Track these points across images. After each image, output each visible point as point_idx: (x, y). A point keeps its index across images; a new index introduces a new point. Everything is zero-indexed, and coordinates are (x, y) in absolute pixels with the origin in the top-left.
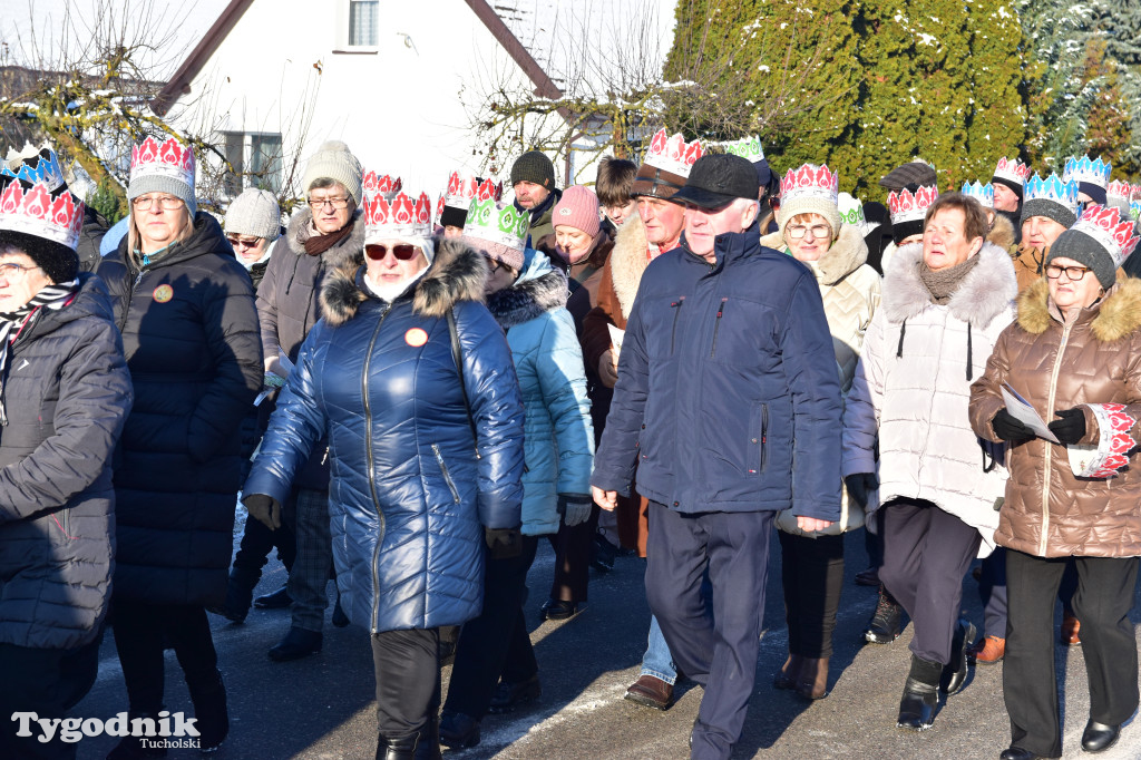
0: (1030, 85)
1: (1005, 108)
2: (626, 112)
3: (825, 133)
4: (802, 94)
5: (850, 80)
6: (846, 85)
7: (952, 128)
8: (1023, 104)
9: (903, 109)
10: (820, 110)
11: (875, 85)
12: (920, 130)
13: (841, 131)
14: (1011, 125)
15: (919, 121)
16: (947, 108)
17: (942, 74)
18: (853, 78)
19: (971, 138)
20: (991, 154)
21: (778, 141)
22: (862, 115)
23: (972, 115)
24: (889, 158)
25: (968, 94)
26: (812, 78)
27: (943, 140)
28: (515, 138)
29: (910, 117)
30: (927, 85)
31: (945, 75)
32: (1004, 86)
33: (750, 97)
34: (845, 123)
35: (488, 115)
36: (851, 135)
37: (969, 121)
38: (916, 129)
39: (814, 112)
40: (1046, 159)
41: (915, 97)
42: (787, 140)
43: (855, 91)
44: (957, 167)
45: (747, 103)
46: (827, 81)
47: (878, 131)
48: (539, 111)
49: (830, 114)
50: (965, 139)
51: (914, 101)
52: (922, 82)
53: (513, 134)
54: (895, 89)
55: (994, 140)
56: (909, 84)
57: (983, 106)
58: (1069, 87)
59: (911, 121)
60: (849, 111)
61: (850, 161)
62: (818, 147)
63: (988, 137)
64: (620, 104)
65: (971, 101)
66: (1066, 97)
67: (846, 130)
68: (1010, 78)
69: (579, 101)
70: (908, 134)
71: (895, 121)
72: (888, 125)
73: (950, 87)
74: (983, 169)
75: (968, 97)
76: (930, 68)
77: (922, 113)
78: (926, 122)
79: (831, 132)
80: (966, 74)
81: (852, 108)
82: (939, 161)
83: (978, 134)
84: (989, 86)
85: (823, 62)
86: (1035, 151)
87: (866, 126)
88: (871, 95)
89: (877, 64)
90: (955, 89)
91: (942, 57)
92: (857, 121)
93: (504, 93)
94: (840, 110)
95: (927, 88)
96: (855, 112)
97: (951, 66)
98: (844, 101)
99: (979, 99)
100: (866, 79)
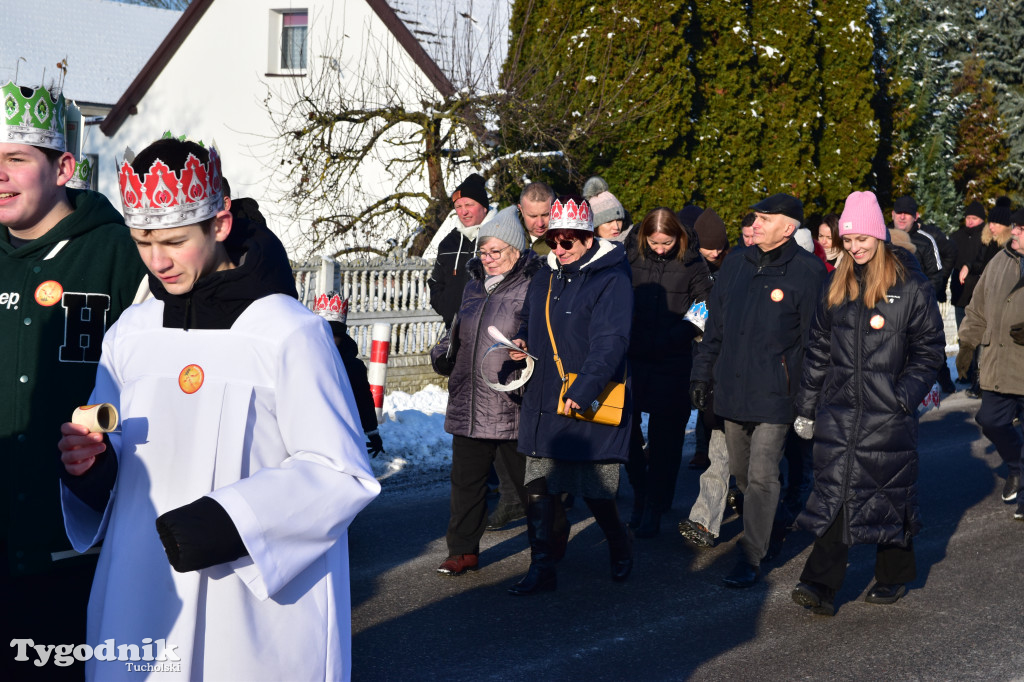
0: (894, 101)
1: (857, 122)
3: (653, 145)
4: (630, 105)
5: (681, 91)
6: (676, 96)
7: (797, 141)
8: (875, 119)
9: (743, 122)
10: (650, 121)
11: (714, 97)
12: (763, 143)
13: (671, 143)
14: (862, 139)
15: (761, 135)
16: (791, 121)
17: (786, 87)
18: (686, 89)
19: (822, 152)
20: (841, 168)
21: (606, 151)
22: (698, 127)
23: (821, 128)
24: (728, 171)
25: (816, 107)
26: (640, 88)
27: (786, 154)
29: (751, 130)
30: (772, 98)
31: (790, 89)
32: (856, 100)
33: (577, 109)
34: (676, 134)
35: (299, 122)
36: (684, 147)
37: (817, 134)
38: (759, 144)
39: (643, 123)
40: (909, 175)
41: (756, 110)
42: (615, 151)
43: (687, 102)
44: (802, 181)
45: (574, 114)
46: (656, 91)
47: (715, 143)
48: (352, 120)
49: (658, 126)
50: (812, 153)
51: (754, 113)
52: (766, 95)
54: (734, 102)
55: (845, 155)
56: (750, 97)
57: (835, 120)
58: (938, 103)
59: (752, 134)
60: (680, 122)
61: (683, 173)
62: (647, 159)
63: (838, 151)
64: (430, 112)
65: (819, 115)
66: (935, 114)
67: (678, 142)
68: (861, 92)
70: (749, 147)
71: (736, 133)
72: (727, 137)
73: (796, 100)
74: (834, 184)
75: (816, 111)
76: (774, 81)
77: (764, 126)
78: (769, 135)
79: (660, 144)
80: (813, 88)
81: (685, 120)
82: (783, 175)
83: (828, 148)
84: (839, 100)
85: (651, 73)
86: (898, 167)
87: (702, 138)
88: (709, 107)
89: (715, 76)
90: (801, 103)
91: (785, 69)
92: (692, 133)
93: (310, 101)
94: (670, 121)
95: (771, 101)
96: (688, 123)
97: (796, 79)
98: (675, 112)
99: (829, 113)
100: (704, 91)
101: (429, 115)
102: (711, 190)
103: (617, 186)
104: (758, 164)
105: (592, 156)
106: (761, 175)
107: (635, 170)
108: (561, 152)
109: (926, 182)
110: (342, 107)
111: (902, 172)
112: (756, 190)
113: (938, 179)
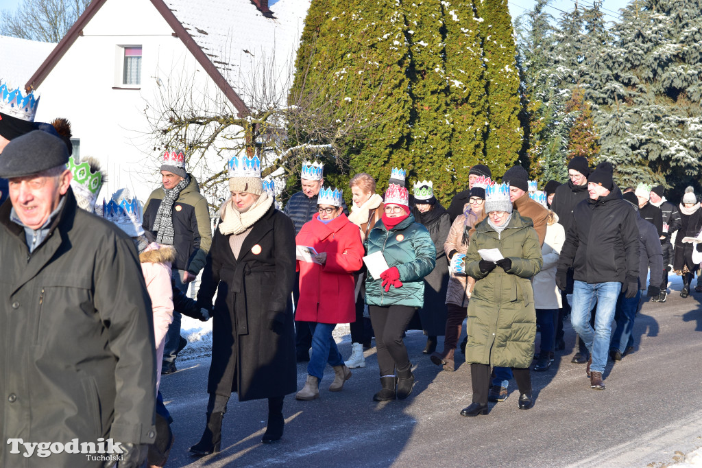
0: (531, 115)
1: (510, 128)
2: (254, 124)
3: (386, 141)
4: (372, 116)
5: (403, 108)
6: (401, 111)
7: (473, 140)
8: (521, 127)
9: (441, 127)
10: (384, 127)
11: (422, 112)
12: (453, 141)
13: (397, 140)
14: (513, 139)
15: (452, 135)
16: (470, 127)
17: (466, 106)
18: (406, 107)
19: (488, 147)
20: (500, 157)
21: (357, 145)
22: (413, 130)
23: (488, 132)
24: (431, 158)
25: (485, 119)
26: (378, 106)
27: (467, 147)
28: (181, 140)
30: (458, 113)
31: (469, 107)
32: (509, 115)
33: (339, 118)
34: (400, 135)
35: (165, 124)
36: (405, 143)
37: (485, 136)
38: (450, 141)
39: (380, 128)
40: (540, 162)
41: (449, 120)
42: (363, 145)
43: (407, 115)
45: (337, 121)
46: (389, 108)
47: (423, 141)
48: (198, 123)
49: (390, 129)
50: (482, 148)
51: (448, 122)
52: (454, 111)
54: (435, 115)
55: (502, 149)
56: (445, 112)
57: (496, 127)
58: (557, 117)
59: (446, 135)
60: (403, 127)
61: (404, 159)
62: (382, 150)
63: (498, 146)
65: (487, 124)
66: (555, 123)
67: (401, 139)
68: (513, 109)
70: (444, 143)
71: (436, 134)
72: (430, 137)
73: (473, 114)
74: (495, 167)
75: (485, 121)
76: (459, 102)
77: (454, 130)
78: (456, 136)
79: (391, 141)
80: (483, 106)
81: (406, 125)
82: (464, 161)
83: (491, 144)
84: (499, 114)
85: (385, 96)
86: (533, 157)
87: (415, 137)
88: (420, 118)
89: (423, 98)
90: (476, 116)
91: (467, 95)
92: (409, 134)
93: (173, 111)
94: (397, 126)
95: (457, 115)
96: (408, 128)
97: (473, 101)
98: (400, 121)
99: (492, 122)
100: (416, 108)
101: (249, 120)
102: (421, 170)
103: (364, 167)
104: (450, 154)
105: (348, 148)
106: (451, 161)
107: (375, 157)
108: (330, 145)
109: (550, 166)
110: (192, 114)
111: (535, 160)
112: (448, 170)
113: (558, 165)
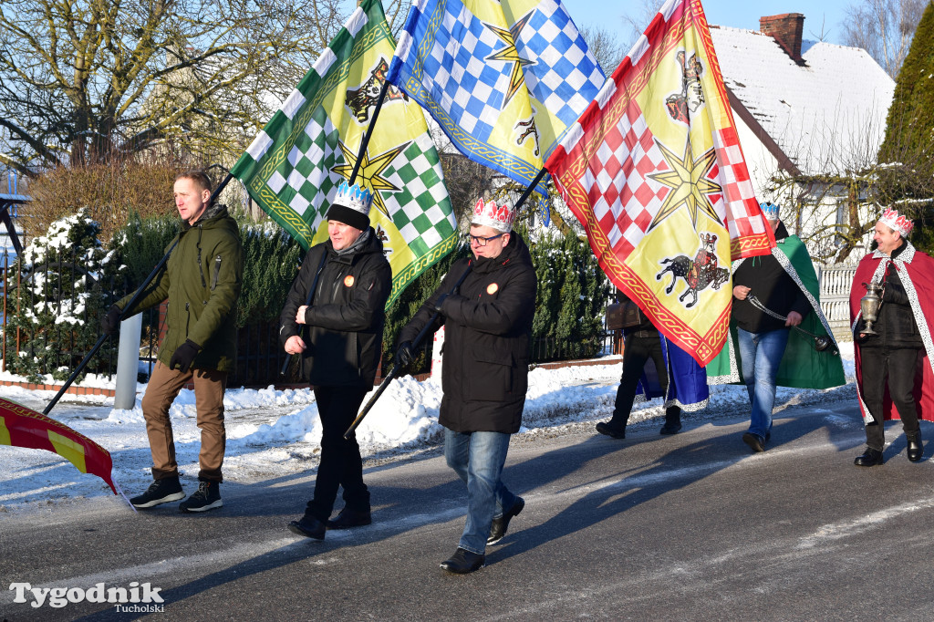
2: (858, 182)
28: (788, 198)
53: (787, 196)
64: (854, 177)
69: (827, 175)
